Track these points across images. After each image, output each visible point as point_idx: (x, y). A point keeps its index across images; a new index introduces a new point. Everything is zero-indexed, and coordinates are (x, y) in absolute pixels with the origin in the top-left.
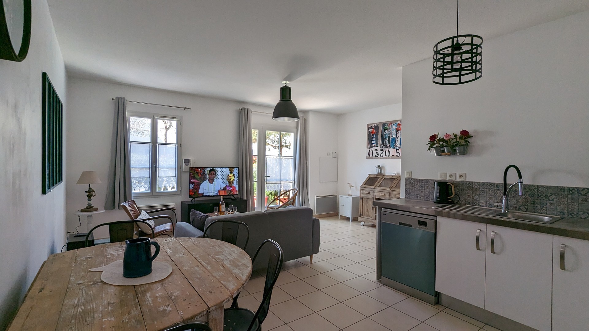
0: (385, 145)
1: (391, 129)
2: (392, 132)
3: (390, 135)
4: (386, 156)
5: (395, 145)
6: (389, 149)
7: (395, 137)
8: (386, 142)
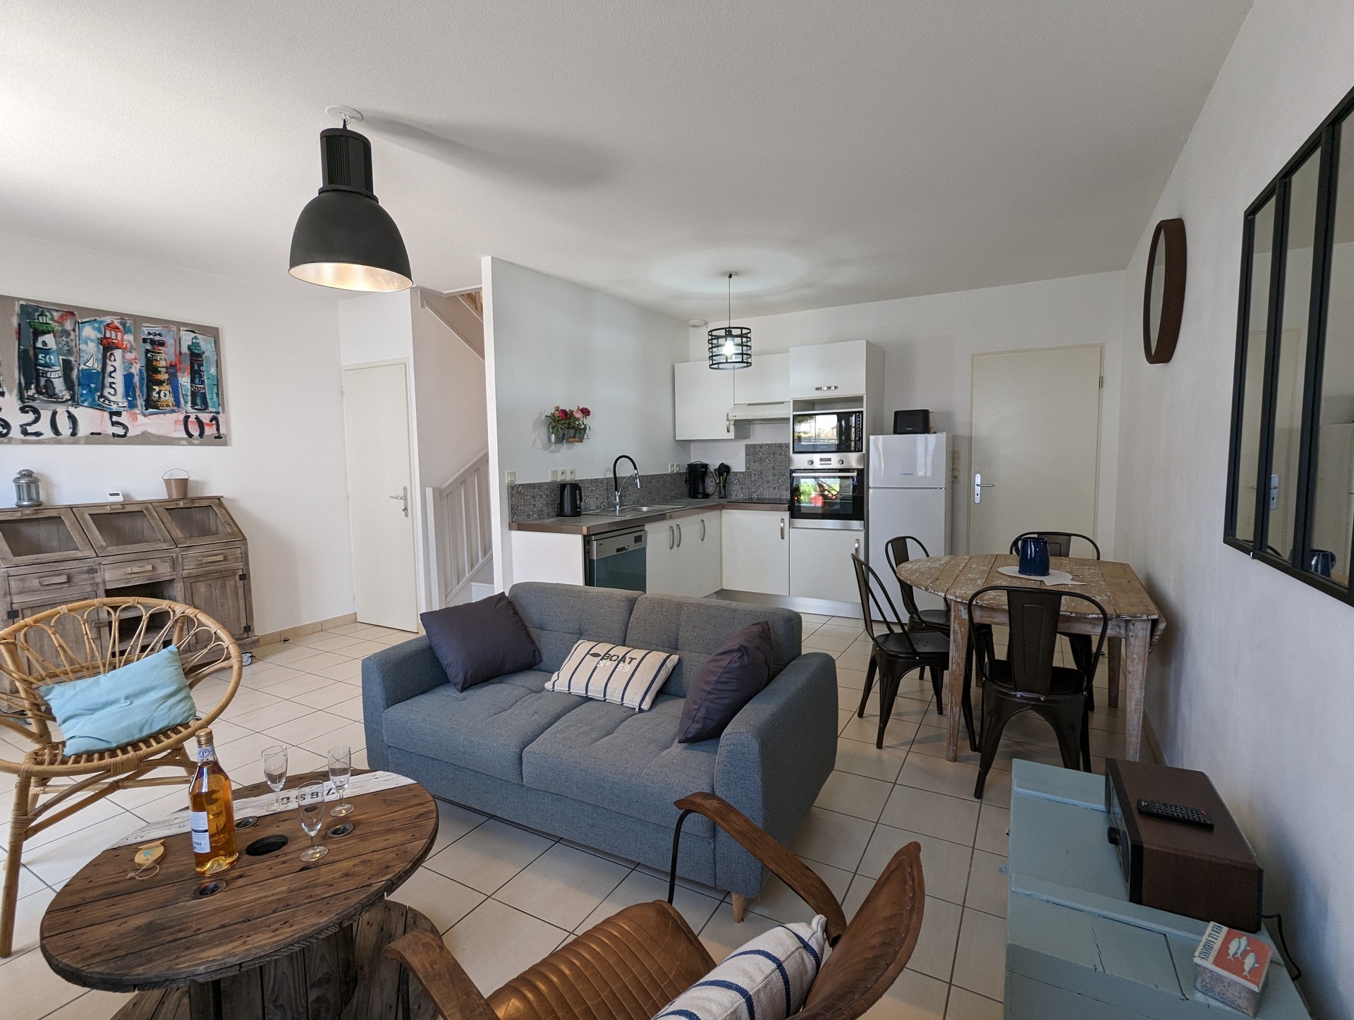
0: (48, 392)
1: (72, 337)
2: (83, 347)
3: (72, 359)
4: (57, 432)
5: (102, 396)
6: (72, 410)
7: (97, 367)
8: (49, 381)
